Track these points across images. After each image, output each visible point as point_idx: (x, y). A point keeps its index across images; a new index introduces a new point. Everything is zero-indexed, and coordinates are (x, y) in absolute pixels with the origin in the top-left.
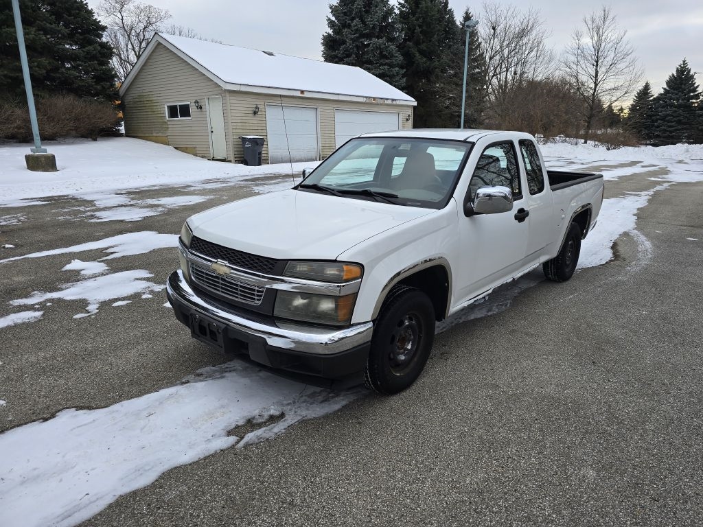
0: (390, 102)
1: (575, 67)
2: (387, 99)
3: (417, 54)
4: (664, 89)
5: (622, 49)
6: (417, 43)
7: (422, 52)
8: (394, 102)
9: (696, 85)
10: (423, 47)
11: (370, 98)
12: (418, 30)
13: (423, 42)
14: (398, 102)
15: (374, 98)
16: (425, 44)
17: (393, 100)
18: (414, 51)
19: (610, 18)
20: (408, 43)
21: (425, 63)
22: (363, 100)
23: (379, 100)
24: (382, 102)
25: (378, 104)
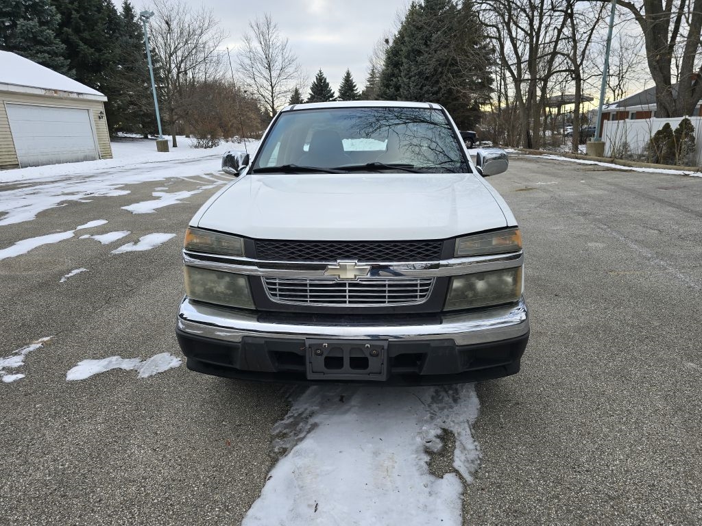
0: (75, 96)
1: (250, 69)
2: (72, 93)
3: (81, 44)
4: (310, 94)
5: (287, 55)
6: (77, 31)
7: (85, 41)
8: (81, 97)
9: (332, 92)
10: (86, 35)
11: (50, 90)
12: (75, 15)
13: (84, 30)
14: (85, 97)
15: (56, 91)
16: (87, 32)
17: (79, 94)
18: (74, 38)
19: (272, 24)
20: (65, 29)
21: (92, 54)
22: (43, 92)
23: (61, 93)
24: (66, 95)
25: (62, 99)
